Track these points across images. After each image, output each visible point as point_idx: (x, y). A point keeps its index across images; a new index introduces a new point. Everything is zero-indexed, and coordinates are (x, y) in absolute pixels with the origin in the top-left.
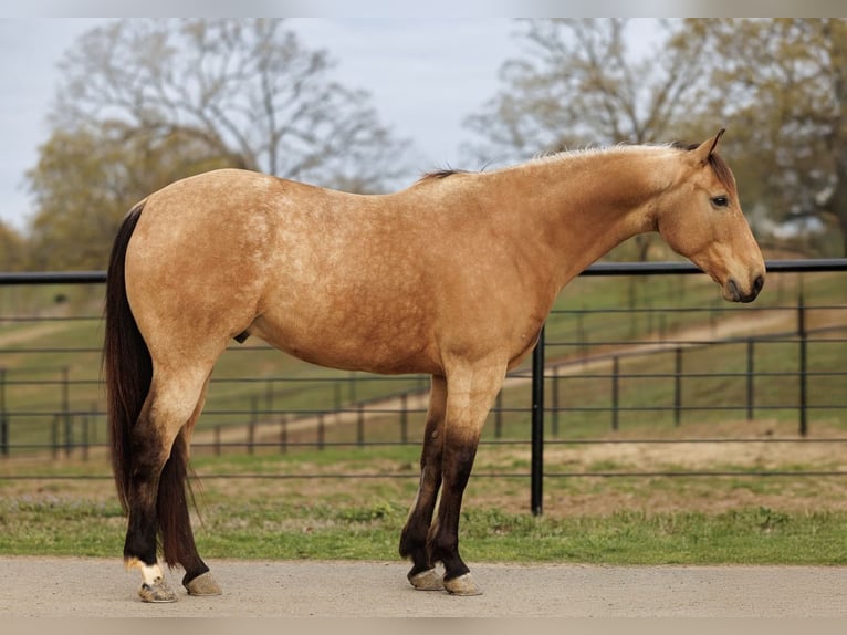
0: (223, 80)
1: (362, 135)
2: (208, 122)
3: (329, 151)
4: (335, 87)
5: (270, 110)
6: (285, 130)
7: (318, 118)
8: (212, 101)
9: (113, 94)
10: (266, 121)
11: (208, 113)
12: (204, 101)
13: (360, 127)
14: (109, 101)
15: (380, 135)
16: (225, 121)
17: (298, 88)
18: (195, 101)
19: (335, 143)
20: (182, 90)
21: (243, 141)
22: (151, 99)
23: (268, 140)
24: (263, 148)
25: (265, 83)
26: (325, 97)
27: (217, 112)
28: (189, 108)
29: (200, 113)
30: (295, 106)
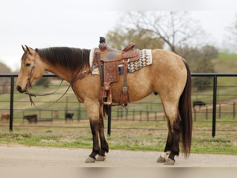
0: (160, 17)
1: (198, 32)
2: (156, 29)
3: (189, 36)
4: (191, 19)
5: (173, 25)
6: (177, 31)
7: (186, 27)
8: (157, 23)
9: (131, 21)
10: (172, 28)
11: (156, 26)
12: (156, 22)
13: (198, 30)
14: (130, 23)
15: (203, 32)
16: (161, 28)
17: (181, 19)
18: (153, 23)
19: (191, 34)
20: (149, 20)
21: (166, 34)
22: (141, 22)
23: (172, 34)
24: (171, 35)
25: (172, 18)
26: (188, 22)
27: (159, 26)
28: (151, 25)
29: (154, 26)
30: (180, 24)
